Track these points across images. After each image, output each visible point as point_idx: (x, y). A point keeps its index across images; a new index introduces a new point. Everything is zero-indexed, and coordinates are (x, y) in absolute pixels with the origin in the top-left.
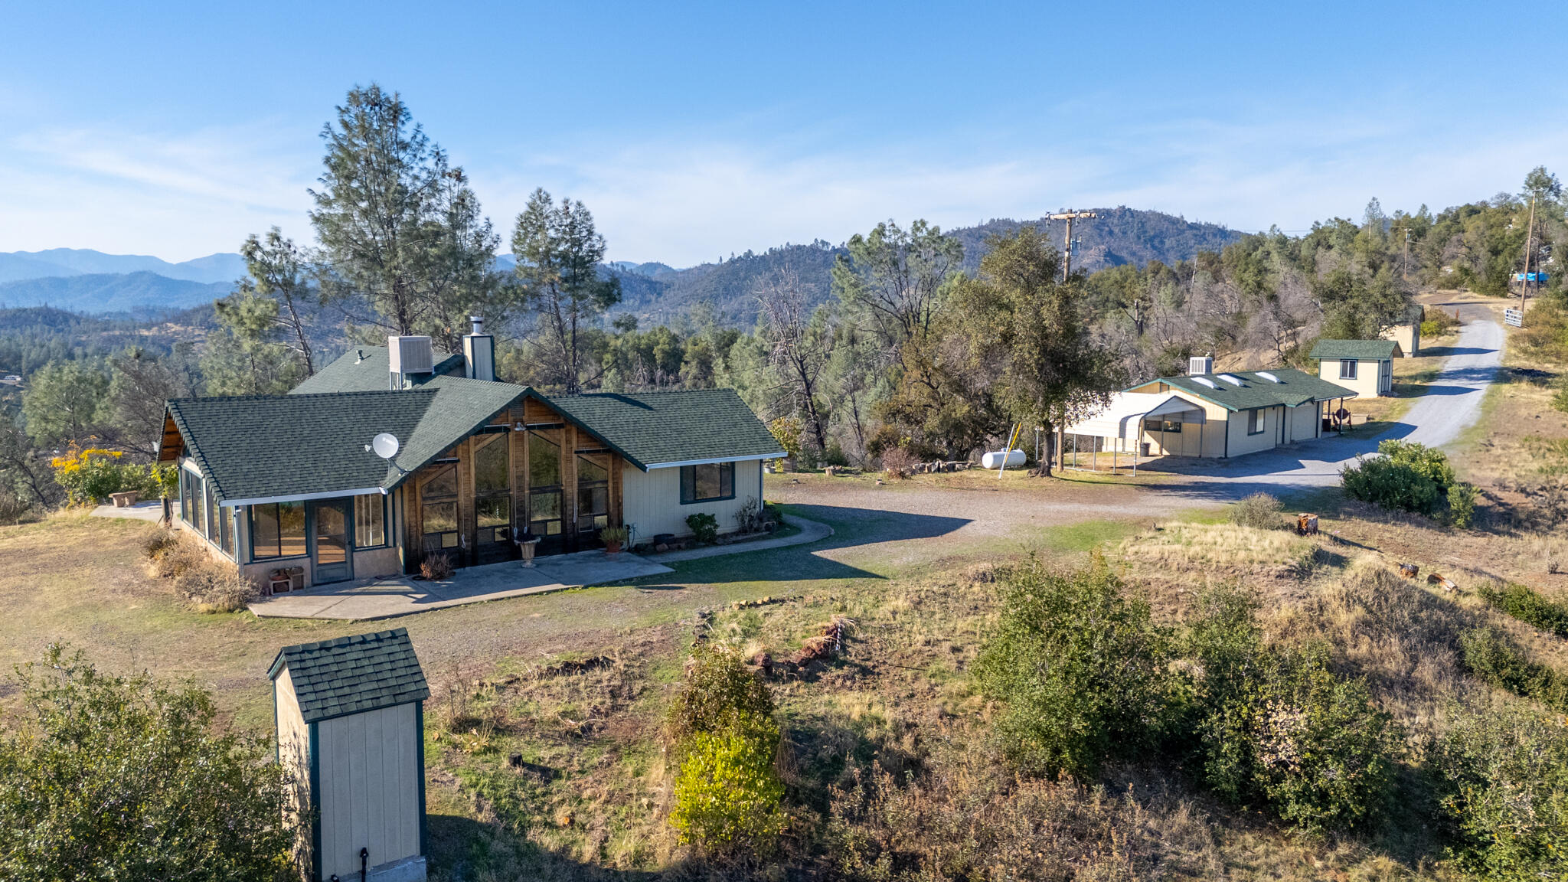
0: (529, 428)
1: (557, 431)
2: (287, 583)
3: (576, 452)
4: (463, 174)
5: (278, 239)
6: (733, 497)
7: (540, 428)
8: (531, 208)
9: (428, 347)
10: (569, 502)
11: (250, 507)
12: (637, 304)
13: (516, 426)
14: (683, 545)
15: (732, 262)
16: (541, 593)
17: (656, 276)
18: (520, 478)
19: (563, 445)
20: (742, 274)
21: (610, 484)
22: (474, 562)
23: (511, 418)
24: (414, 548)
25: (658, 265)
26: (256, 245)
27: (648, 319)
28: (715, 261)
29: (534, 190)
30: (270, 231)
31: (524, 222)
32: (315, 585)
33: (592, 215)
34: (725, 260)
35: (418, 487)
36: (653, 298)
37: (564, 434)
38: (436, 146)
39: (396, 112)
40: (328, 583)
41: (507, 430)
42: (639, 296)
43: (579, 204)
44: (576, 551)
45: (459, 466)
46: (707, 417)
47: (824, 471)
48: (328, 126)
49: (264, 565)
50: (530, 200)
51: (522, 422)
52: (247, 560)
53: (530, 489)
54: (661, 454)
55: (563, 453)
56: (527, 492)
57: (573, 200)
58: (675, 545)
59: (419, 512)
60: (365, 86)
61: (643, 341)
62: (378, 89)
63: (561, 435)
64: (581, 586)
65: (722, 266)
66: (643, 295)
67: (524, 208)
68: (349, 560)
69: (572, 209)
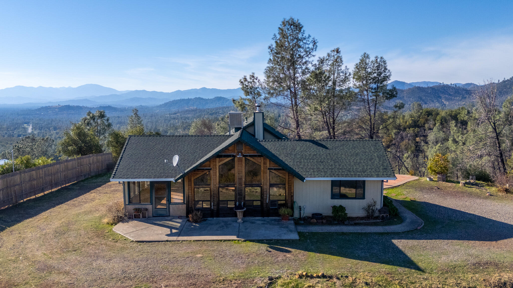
0: (244, 156)
1: (259, 158)
2: (140, 215)
3: (269, 169)
4: (339, 50)
5: (254, 77)
6: (364, 198)
7: (251, 156)
8: (361, 61)
9: (241, 116)
10: (265, 193)
11: (129, 183)
12: (460, 98)
13: (238, 155)
14: (324, 221)
15: (504, 82)
16: (221, 241)
17: (469, 88)
18: (240, 179)
19: (262, 165)
20: (508, 86)
21: (287, 186)
22: (218, 216)
23: (236, 151)
24: (190, 206)
25: (471, 84)
26: (245, 79)
27: (464, 104)
28: (496, 82)
29: (362, 54)
30: (252, 74)
31: (358, 67)
32: (154, 217)
33: (386, 62)
34: (500, 81)
35: (192, 179)
36: (467, 96)
37: (263, 160)
38: (314, 39)
39: (298, 27)
40: (159, 216)
41: (234, 156)
42: (461, 95)
43: (381, 58)
44: (268, 216)
45: (211, 172)
46: (357, 154)
47: (459, 183)
48: (275, 35)
49: (133, 206)
50: (361, 58)
51: (242, 153)
52: (127, 203)
53: (245, 185)
54: (319, 172)
55: (262, 169)
56: (244, 186)
57: (379, 57)
58: (321, 221)
59: (193, 191)
60: (287, 18)
61: (453, 113)
62: (293, 19)
63: (260, 161)
64: (243, 240)
65: (499, 83)
66: (463, 95)
67: (358, 61)
68: (168, 208)
69: (379, 60)
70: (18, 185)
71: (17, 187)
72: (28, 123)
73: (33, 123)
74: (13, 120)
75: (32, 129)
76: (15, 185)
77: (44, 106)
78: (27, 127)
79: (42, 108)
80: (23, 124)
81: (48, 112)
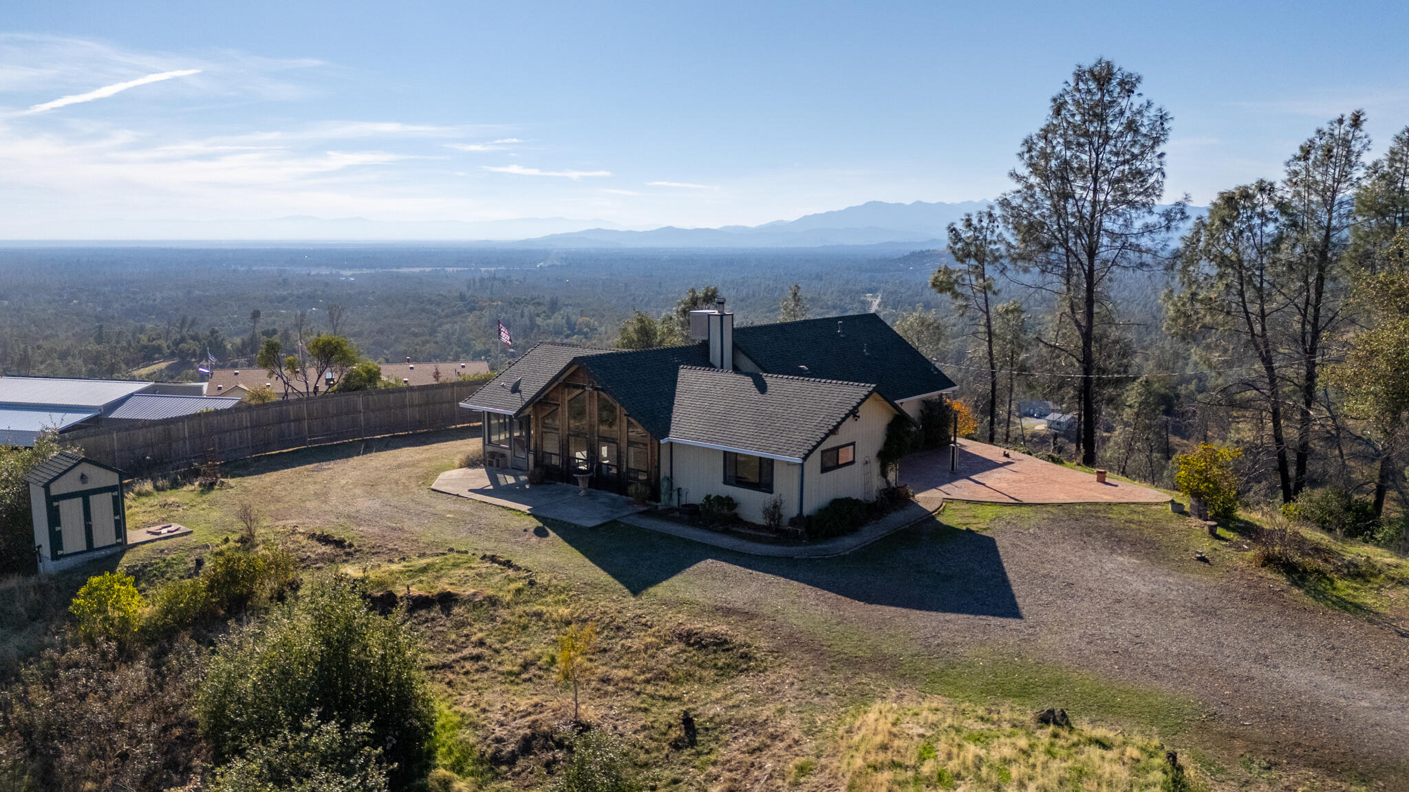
0: (596, 389)
2: (493, 461)
5: (991, 216)
6: (771, 491)
10: (622, 454)
13: (588, 386)
16: (506, 508)
18: (592, 426)
21: (649, 447)
22: (568, 481)
23: (587, 380)
32: (512, 468)
35: (540, 418)
40: (517, 469)
45: (560, 409)
56: (596, 438)
59: (540, 435)
70: (448, 402)
71: (446, 406)
72: (874, 291)
73: (884, 291)
74: (848, 282)
75: (879, 305)
76: (443, 403)
77: (918, 249)
78: (870, 299)
79: (913, 254)
80: (864, 293)
81: (924, 264)
